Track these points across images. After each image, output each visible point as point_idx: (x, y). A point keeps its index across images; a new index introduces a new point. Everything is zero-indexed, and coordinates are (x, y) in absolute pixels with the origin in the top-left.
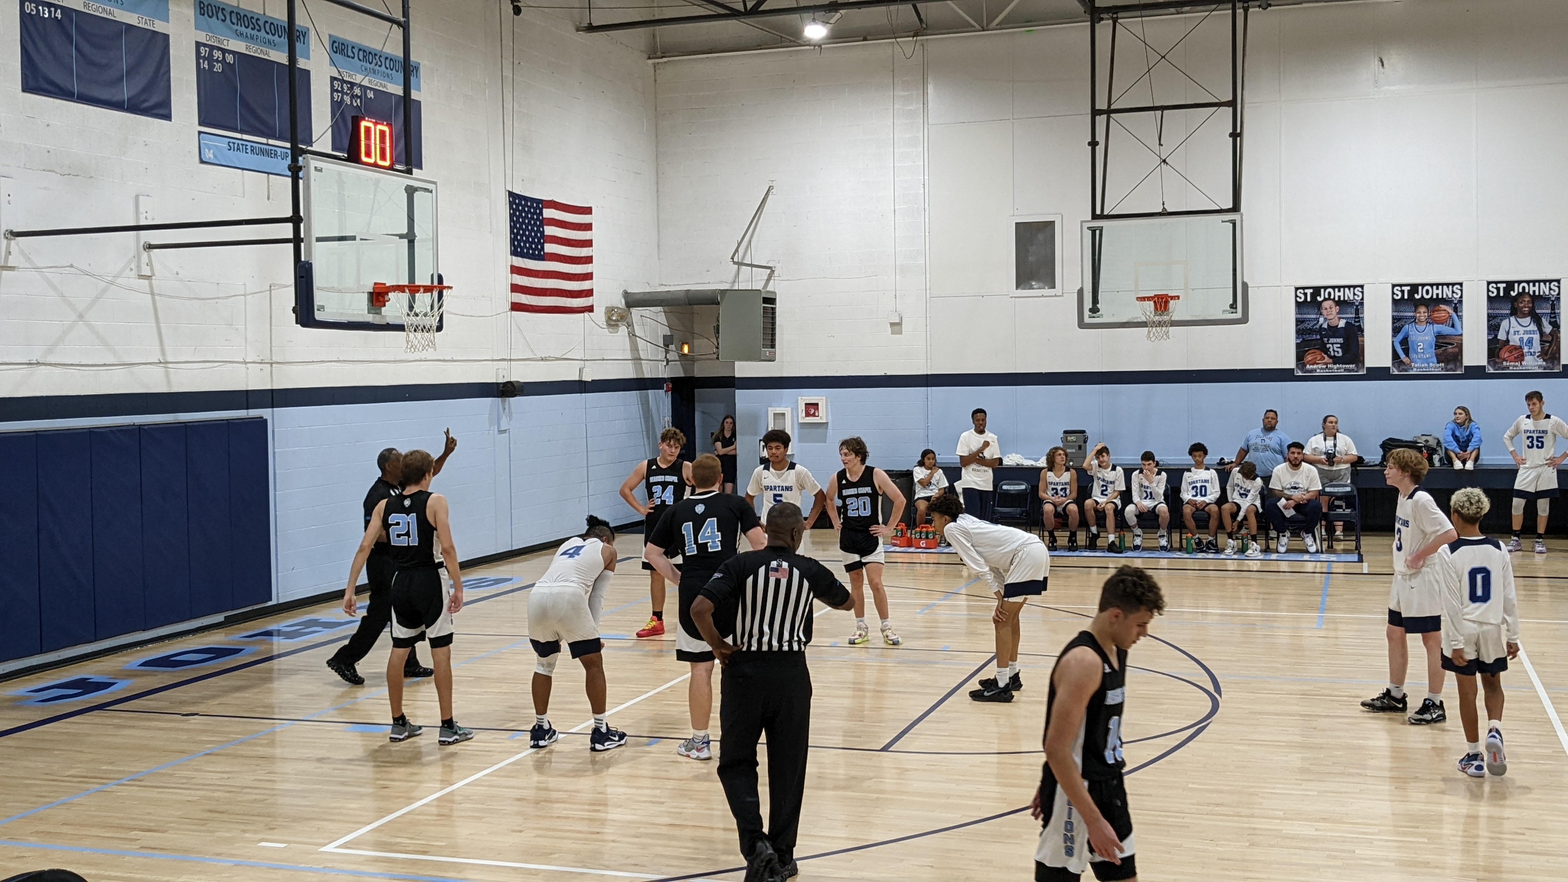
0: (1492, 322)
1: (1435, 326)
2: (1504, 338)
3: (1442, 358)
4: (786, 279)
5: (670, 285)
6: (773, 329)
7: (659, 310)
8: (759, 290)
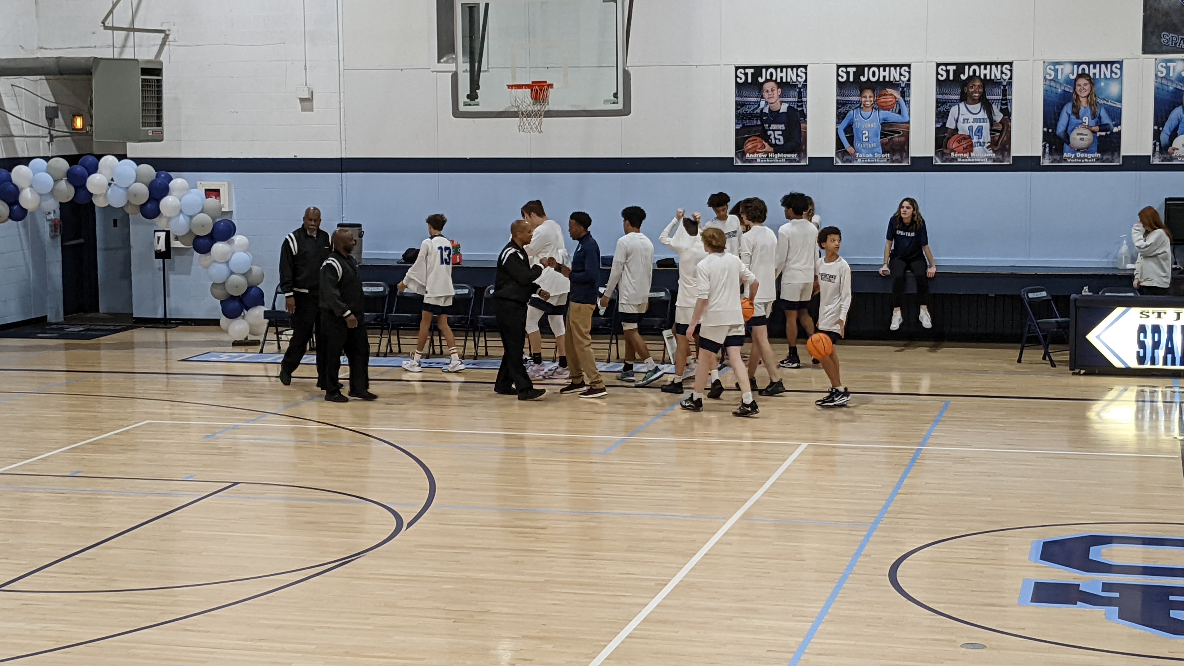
0: (942, 109)
1: (881, 112)
2: (953, 127)
3: (887, 148)
4: (184, 43)
5: (51, 49)
6: (159, 105)
7: (39, 77)
8: (137, 60)
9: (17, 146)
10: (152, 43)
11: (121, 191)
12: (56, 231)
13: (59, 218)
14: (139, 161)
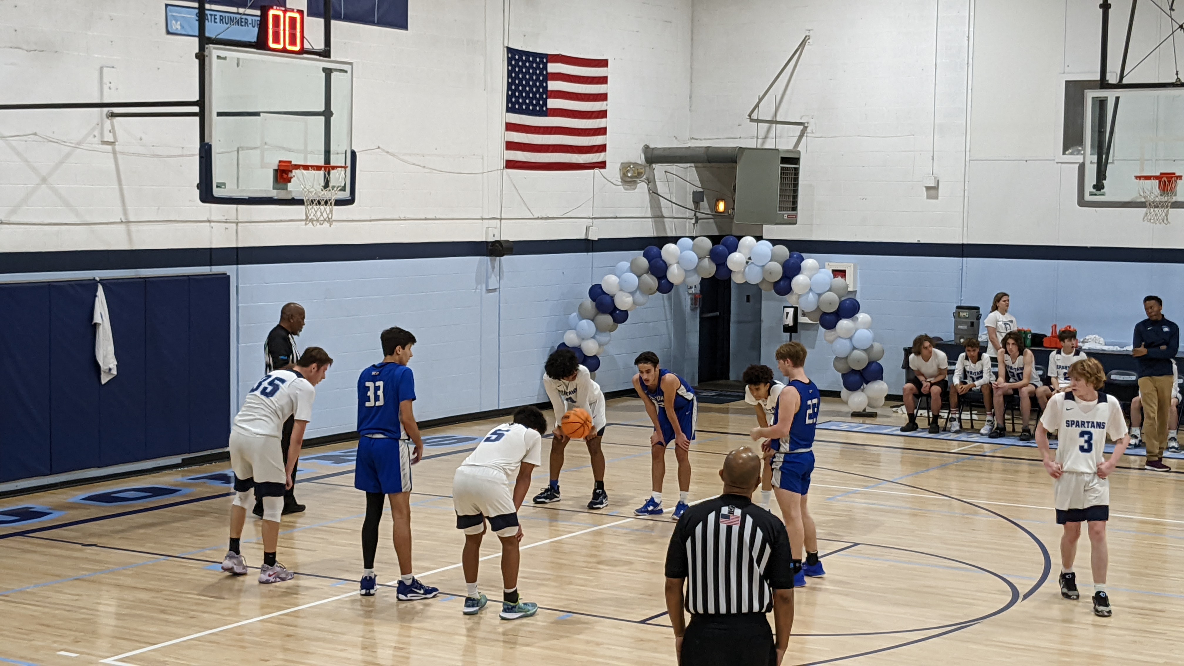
4: (820, 135)
5: (701, 140)
6: (796, 191)
7: (688, 165)
8: (778, 150)
9: (667, 226)
10: (792, 135)
11: (758, 268)
12: (696, 304)
13: (699, 292)
14: (774, 242)
